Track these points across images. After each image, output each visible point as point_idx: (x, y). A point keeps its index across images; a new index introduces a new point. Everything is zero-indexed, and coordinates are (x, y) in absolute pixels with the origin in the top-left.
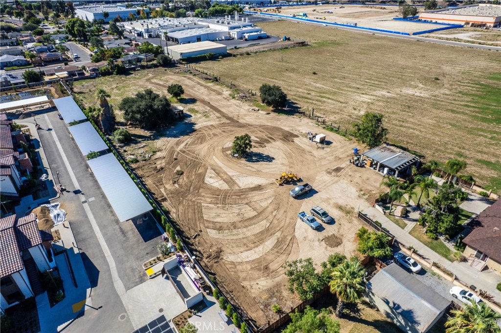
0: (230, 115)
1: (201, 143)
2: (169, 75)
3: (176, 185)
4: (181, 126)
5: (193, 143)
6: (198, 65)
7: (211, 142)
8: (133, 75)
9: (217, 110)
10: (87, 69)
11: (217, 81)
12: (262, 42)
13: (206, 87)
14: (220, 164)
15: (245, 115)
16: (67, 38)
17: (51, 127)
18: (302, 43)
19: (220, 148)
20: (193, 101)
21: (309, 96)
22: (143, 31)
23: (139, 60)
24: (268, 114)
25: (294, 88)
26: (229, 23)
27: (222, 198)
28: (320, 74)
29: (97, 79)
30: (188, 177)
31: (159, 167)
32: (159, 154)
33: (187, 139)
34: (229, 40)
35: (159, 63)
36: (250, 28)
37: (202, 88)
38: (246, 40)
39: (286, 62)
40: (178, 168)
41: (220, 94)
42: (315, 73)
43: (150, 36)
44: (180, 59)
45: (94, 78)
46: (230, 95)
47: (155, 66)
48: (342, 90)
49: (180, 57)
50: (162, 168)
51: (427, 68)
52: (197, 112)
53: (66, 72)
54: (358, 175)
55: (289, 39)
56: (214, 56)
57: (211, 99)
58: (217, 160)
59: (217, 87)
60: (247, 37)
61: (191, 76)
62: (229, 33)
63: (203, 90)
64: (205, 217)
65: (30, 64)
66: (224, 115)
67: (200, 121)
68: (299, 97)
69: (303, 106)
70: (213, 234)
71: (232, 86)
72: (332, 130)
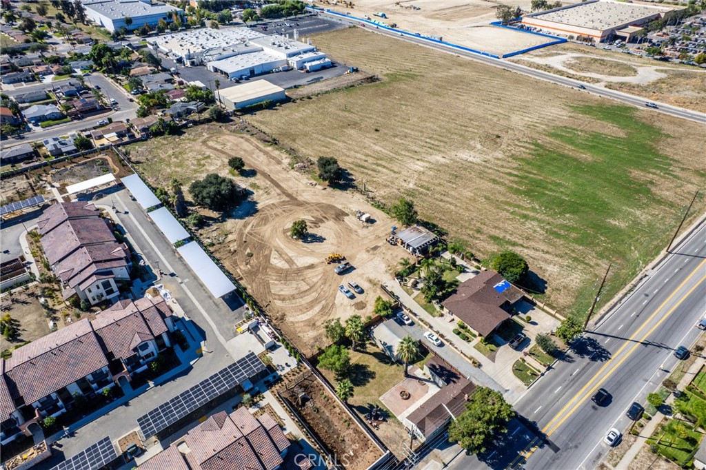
0: (290, 191)
1: (265, 224)
2: (224, 134)
3: (248, 266)
4: (245, 206)
5: (258, 225)
6: (254, 117)
7: (273, 223)
8: (186, 135)
9: (278, 186)
10: (136, 127)
11: (276, 144)
12: (326, 75)
13: (266, 153)
14: (282, 246)
15: (303, 191)
16: (91, 67)
17: (127, 210)
18: (371, 78)
19: (281, 229)
20: (252, 173)
21: (366, 164)
23: (189, 112)
24: (325, 189)
25: (352, 153)
26: (286, 48)
27: (285, 276)
28: (383, 131)
29: (149, 142)
30: (257, 259)
31: (232, 250)
32: (230, 237)
33: (253, 220)
34: (287, 70)
35: (213, 117)
36: (310, 55)
37: (261, 154)
38: (308, 72)
39: (349, 111)
40: (248, 251)
41: (279, 163)
42: (377, 130)
43: (193, 63)
44: (235, 111)
45: (146, 140)
46: (289, 164)
47: (208, 121)
48: (400, 154)
49: (234, 108)
50: (235, 251)
51: (495, 119)
52: (258, 187)
53: (114, 134)
54: (390, 252)
55: (356, 70)
56: (272, 103)
57: (271, 171)
58: (279, 242)
59: (276, 153)
60: (308, 68)
61: (248, 137)
62: (287, 61)
63: (263, 158)
64: (273, 291)
65: (65, 117)
66: (284, 192)
67: (262, 199)
68: (356, 166)
69: (358, 177)
70: (278, 303)
71: (292, 152)
72: (378, 207)
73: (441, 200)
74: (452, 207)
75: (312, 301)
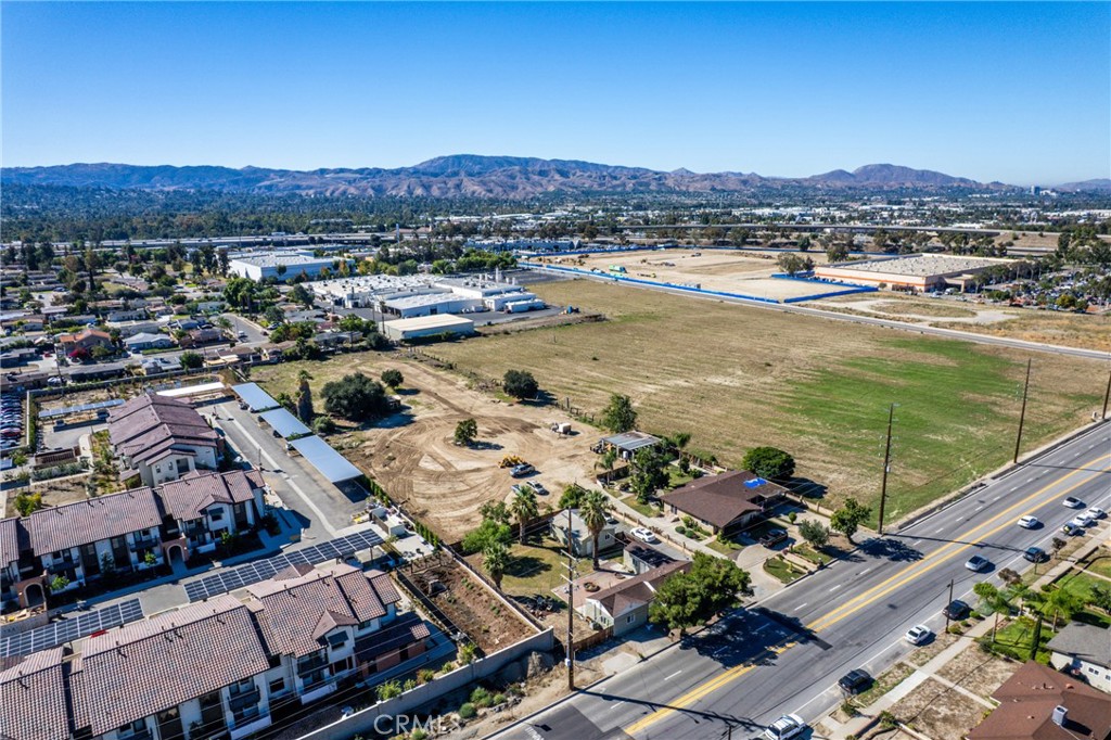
0: (461, 407)
1: (420, 433)
2: (383, 360)
3: (387, 468)
4: (397, 418)
5: (410, 434)
6: (427, 348)
7: (431, 432)
8: (332, 361)
9: (446, 402)
10: (265, 351)
11: (451, 368)
12: (532, 315)
13: (434, 376)
14: (439, 451)
15: (480, 407)
16: (223, 307)
17: (231, 417)
18: (596, 316)
19: (442, 438)
20: (415, 392)
21: (574, 387)
22: (345, 296)
23: (340, 341)
24: (511, 405)
25: (557, 378)
26: (483, 287)
27: (436, 477)
28: (602, 360)
29: (279, 366)
30: (400, 462)
31: (367, 454)
32: (367, 443)
33: (403, 430)
34: (482, 311)
35: (371, 345)
36: (516, 294)
37: (430, 377)
38: (509, 312)
39: (561, 344)
40: (390, 454)
41: (452, 384)
42: (595, 359)
43: (356, 305)
44: (402, 340)
45: (275, 364)
46: (466, 385)
47: (364, 349)
48: (623, 379)
49: (401, 337)
50: (371, 455)
51: (766, 351)
52: (419, 403)
53: (235, 356)
55: (577, 311)
56: (452, 336)
57: (439, 390)
58: (436, 449)
59: (450, 376)
60: (510, 308)
61: (416, 363)
62: (483, 302)
63: (430, 379)
64: (415, 490)
65: (177, 346)
66: (453, 407)
67: (420, 413)
68: (560, 387)
69: (561, 398)
70: (421, 501)
71: (472, 376)
72: (585, 421)
73: (677, 417)
74: (692, 423)
75: (471, 500)
